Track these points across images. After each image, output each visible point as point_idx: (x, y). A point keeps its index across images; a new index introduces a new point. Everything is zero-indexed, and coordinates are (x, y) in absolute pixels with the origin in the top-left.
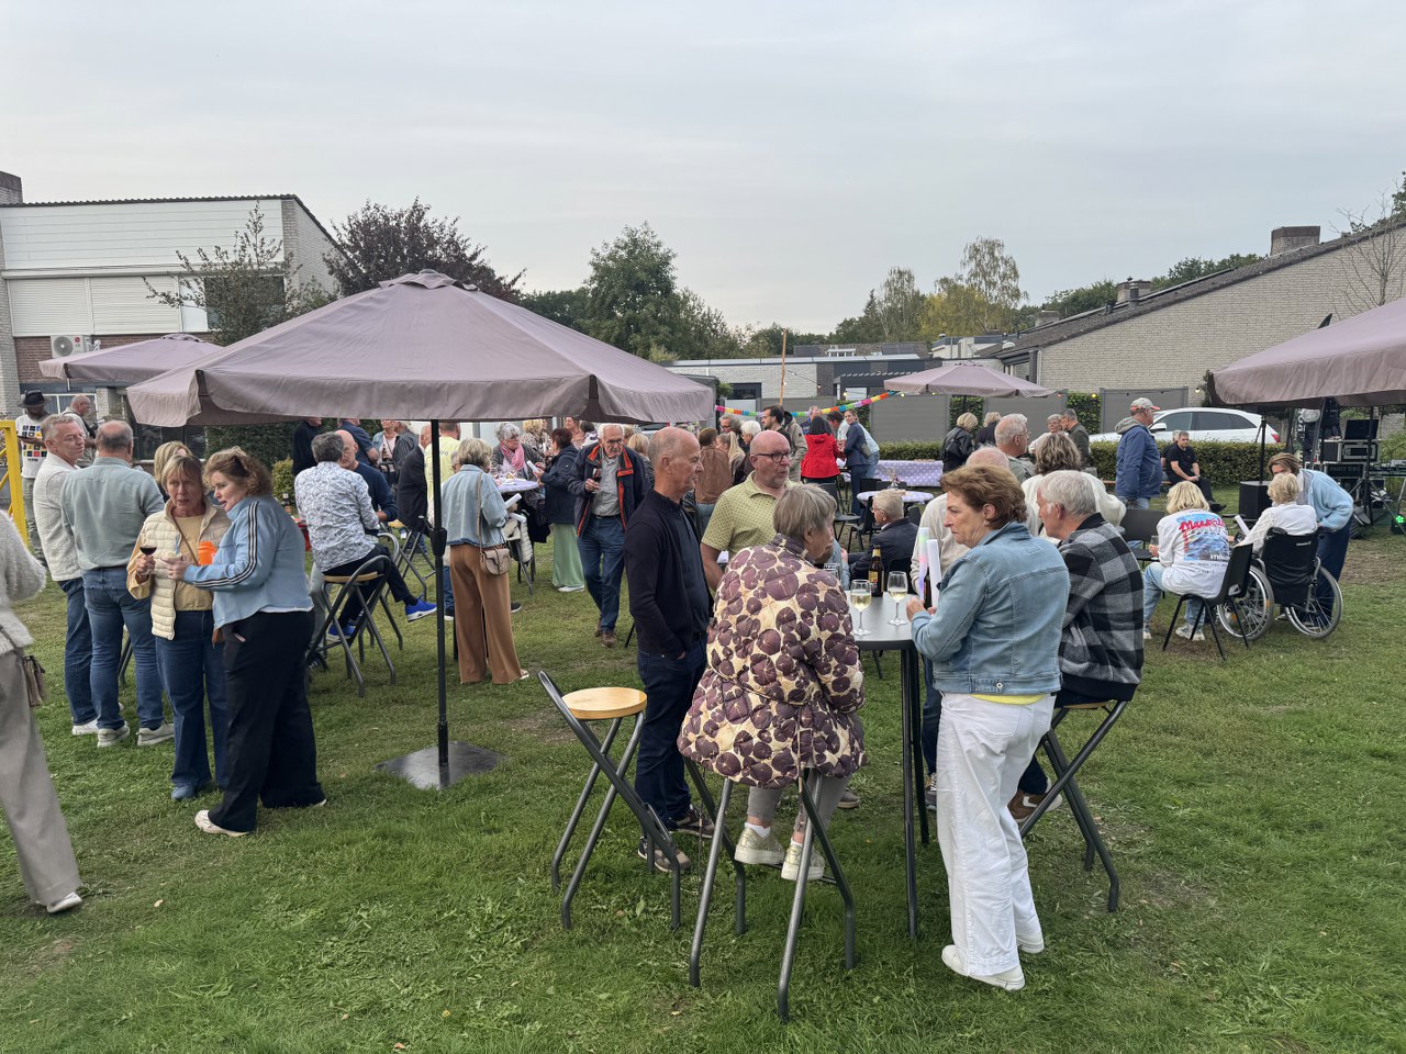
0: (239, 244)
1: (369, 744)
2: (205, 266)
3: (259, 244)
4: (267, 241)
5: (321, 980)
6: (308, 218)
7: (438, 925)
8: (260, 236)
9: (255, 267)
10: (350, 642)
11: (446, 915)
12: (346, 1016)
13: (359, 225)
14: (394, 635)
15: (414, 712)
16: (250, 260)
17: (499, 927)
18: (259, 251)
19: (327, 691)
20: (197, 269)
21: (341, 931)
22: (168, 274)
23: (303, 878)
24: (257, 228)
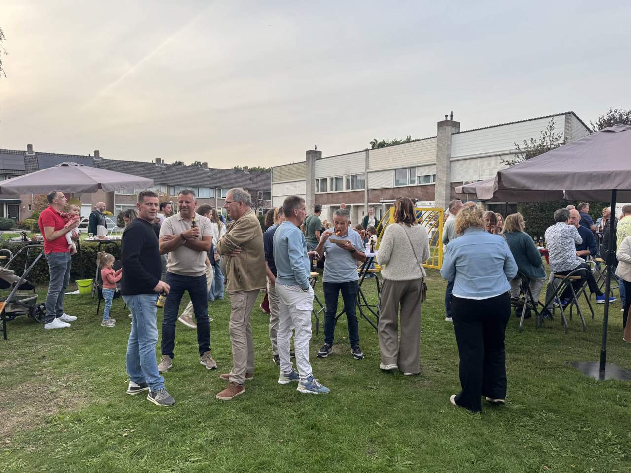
0: (542, 137)
1: (565, 353)
2: (526, 148)
3: (552, 136)
4: (555, 134)
5: (518, 430)
6: (578, 121)
7: (580, 432)
8: (552, 132)
9: (549, 147)
10: (564, 308)
11: (585, 429)
12: (525, 447)
13: (604, 121)
14: (590, 312)
15: (592, 346)
16: (546, 143)
17: (613, 445)
18: (551, 139)
19: (551, 328)
20: (523, 150)
21: (531, 417)
22: (510, 154)
23: (520, 393)
24: (551, 128)
